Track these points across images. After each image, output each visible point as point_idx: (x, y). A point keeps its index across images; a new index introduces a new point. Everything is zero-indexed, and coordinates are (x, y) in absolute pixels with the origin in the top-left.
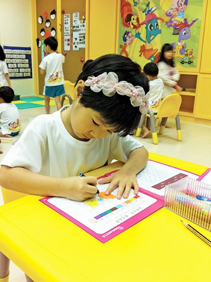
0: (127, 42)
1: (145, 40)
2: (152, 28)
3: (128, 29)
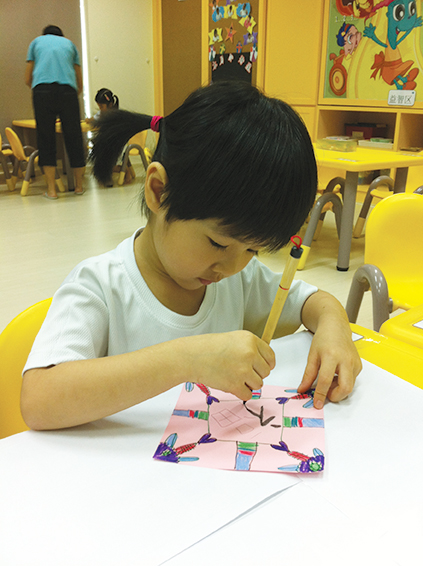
0: (346, 47)
1: (384, 42)
2: (402, 14)
3: (349, 20)
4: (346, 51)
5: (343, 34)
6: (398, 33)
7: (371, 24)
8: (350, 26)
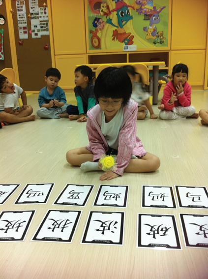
0: (98, 28)
1: (117, 25)
2: (123, 14)
3: (98, 16)
4: (99, 29)
5: (96, 22)
6: (123, 22)
7: (109, 18)
8: (99, 19)
